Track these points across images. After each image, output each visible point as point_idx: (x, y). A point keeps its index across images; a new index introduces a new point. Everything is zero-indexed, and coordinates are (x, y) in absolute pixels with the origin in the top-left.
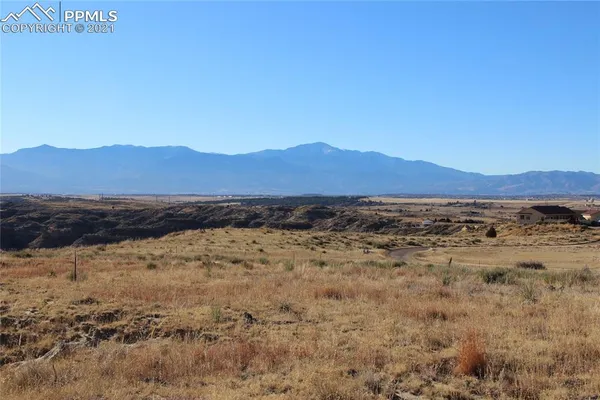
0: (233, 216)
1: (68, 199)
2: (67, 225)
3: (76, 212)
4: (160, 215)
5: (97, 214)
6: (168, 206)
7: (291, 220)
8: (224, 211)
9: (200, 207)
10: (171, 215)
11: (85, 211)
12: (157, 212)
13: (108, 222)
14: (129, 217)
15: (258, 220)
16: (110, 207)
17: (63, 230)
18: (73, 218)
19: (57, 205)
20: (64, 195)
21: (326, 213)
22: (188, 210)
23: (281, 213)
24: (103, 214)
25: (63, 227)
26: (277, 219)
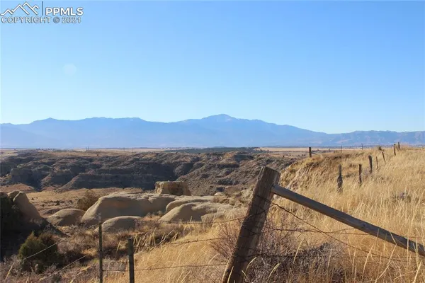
0: (182, 160)
1: (65, 151)
2: (67, 167)
3: (73, 158)
4: (130, 160)
5: (87, 159)
6: (134, 154)
7: (223, 161)
8: (174, 156)
9: (157, 154)
10: (138, 160)
11: (79, 158)
12: (128, 157)
13: (95, 165)
14: (109, 161)
15: (200, 162)
16: (96, 155)
17: (64, 171)
18: (71, 163)
19: (59, 155)
20: (62, 149)
21: (248, 156)
22: (149, 156)
23: (216, 157)
24: (91, 160)
25: (64, 168)
26: (213, 161)
